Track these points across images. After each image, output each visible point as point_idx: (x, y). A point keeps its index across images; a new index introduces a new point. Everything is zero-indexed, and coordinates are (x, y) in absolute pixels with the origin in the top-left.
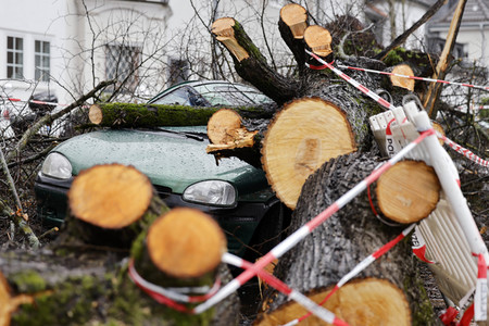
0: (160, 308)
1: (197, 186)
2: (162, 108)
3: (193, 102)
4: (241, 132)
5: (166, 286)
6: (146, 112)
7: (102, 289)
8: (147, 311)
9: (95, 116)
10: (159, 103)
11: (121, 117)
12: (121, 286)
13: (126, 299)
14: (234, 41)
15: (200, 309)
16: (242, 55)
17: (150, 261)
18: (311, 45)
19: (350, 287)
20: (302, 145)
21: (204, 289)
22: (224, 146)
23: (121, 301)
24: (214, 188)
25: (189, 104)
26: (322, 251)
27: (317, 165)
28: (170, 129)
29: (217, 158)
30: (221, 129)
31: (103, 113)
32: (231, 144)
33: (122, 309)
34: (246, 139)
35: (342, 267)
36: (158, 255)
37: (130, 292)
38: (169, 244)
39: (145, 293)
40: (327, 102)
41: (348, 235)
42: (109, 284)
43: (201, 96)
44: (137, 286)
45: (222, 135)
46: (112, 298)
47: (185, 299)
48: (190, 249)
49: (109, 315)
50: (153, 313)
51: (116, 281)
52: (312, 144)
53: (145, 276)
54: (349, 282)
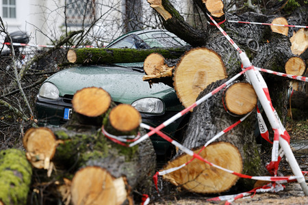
0: (115, 145)
1: (139, 102)
2: (116, 51)
3: (138, 45)
4: (164, 67)
5: (117, 135)
6: (105, 54)
7: (90, 140)
8: (110, 146)
9: (71, 57)
10: (114, 47)
11: (89, 57)
12: (98, 138)
13: (101, 142)
14: (162, 7)
15: (131, 145)
16: (167, 16)
17: (111, 125)
18: (210, 10)
19: (211, 147)
20: (197, 75)
21: (133, 137)
22: (154, 76)
23: (99, 143)
24: (150, 102)
25: (134, 47)
26: (200, 131)
27: (204, 86)
28: (122, 65)
29: (150, 83)
30: (152, 66)
31: (77, 55)
32: (158, 75)
33: (100, 146)
34: (167, 71)
35: (208, 137)
36: (114, 123)
37: (102, 139)
38: (118, 118)
39: (109, 139)
40: (210, 50)
41: (214, 122)
42: (93, 138)
43: (143, 42)
44: (106, 136)
45: (153, 69)
46: (95, 143)
47: (125, 140)
48: (127, 120)
49: (94, 149)
50: (112, 147)
51: (96, 138)
52: (202, 74)
53: (109, 132)
54: (210, 144)
